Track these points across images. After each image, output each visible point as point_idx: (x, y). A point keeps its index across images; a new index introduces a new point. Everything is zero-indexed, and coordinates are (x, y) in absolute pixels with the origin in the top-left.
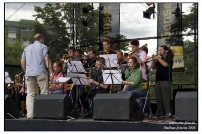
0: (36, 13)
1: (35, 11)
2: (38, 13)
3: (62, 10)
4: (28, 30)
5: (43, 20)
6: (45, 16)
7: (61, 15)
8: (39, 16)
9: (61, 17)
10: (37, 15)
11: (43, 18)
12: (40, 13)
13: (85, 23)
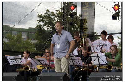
0: (39, 19)
1: (38, 17)
2: (40, 19)
3: (55, 17)
4: (33, 34)
5: (44, 23)
6: (44, 20)
7: (54, 20)
8: (40, 21)
9: (55, 21)
10: (39, 20)
11: (43, 22)
12: (42, 19)
13: (71, 24)
